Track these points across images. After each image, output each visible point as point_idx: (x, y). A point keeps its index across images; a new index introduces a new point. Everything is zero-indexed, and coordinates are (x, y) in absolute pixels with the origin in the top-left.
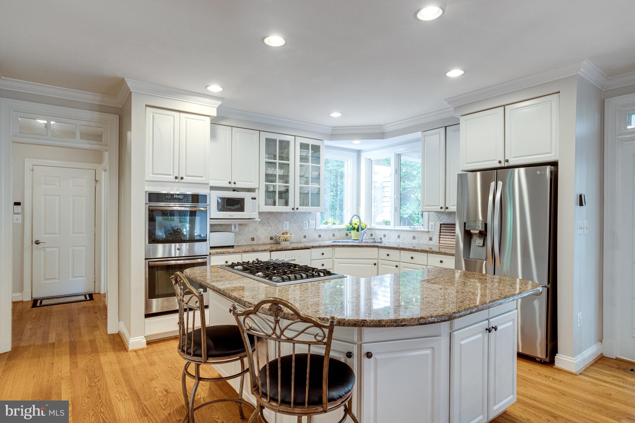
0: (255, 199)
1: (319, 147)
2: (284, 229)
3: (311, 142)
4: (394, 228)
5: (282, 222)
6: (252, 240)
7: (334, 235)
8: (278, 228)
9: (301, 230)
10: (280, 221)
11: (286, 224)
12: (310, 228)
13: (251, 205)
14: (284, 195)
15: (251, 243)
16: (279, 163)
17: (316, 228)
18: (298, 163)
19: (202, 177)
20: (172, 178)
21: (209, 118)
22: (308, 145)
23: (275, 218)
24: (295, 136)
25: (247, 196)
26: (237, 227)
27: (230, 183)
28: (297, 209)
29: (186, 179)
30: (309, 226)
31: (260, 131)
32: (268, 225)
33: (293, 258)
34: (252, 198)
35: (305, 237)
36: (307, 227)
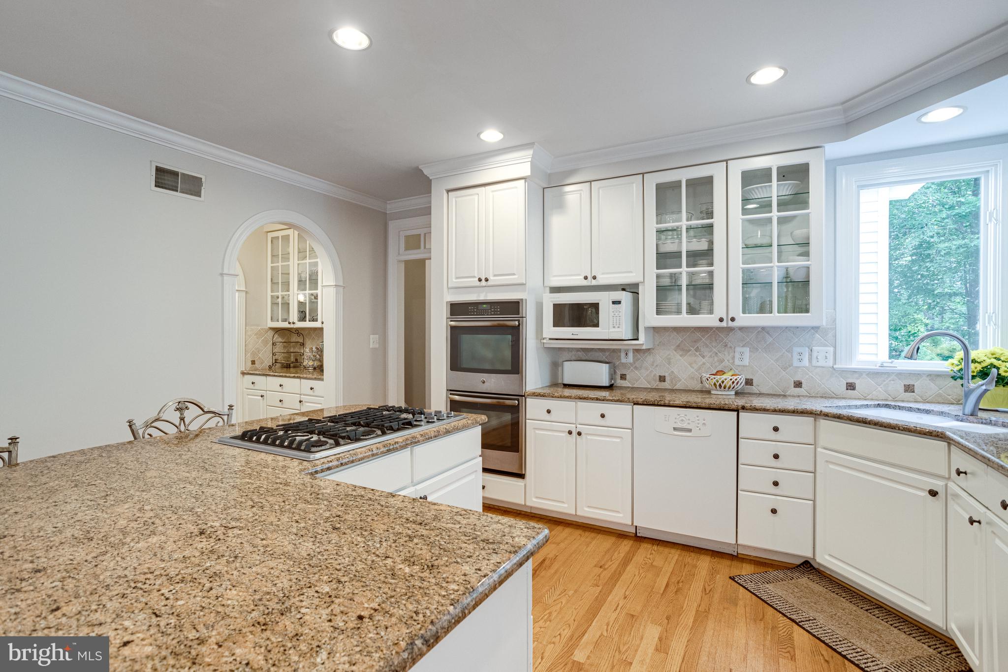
0: (619, 302)
1: (806, 166)
2: (737, 362)
3: (776, 162)
5: (731, 347)
6: (661, 381)
7: (909, 388)
8: (722, 361)
9: (785, 369)
10: (726, 346)
11: (742, 354)
12: (814, 363)
13: (612, 314)
14: (703, 291)
15: (657, 386)
16: (687, 228)
17: (835, 366)
18: (737, 218)
19: (515, 275)
20: (476, 282)
21: (524, 182)
22: (769, 171)
23: (714, 339)
24: (728, 161)
25: (604, 299)
26: (631, 354)
27: (586, 278)
28: (734, 320)
29: (493, 280)
30: (810, 359)
31: (644, 174)
32: (698, 354)
33: (685, 426)
34: (614, 303)
35: (798, 384)
36: (806, 362)
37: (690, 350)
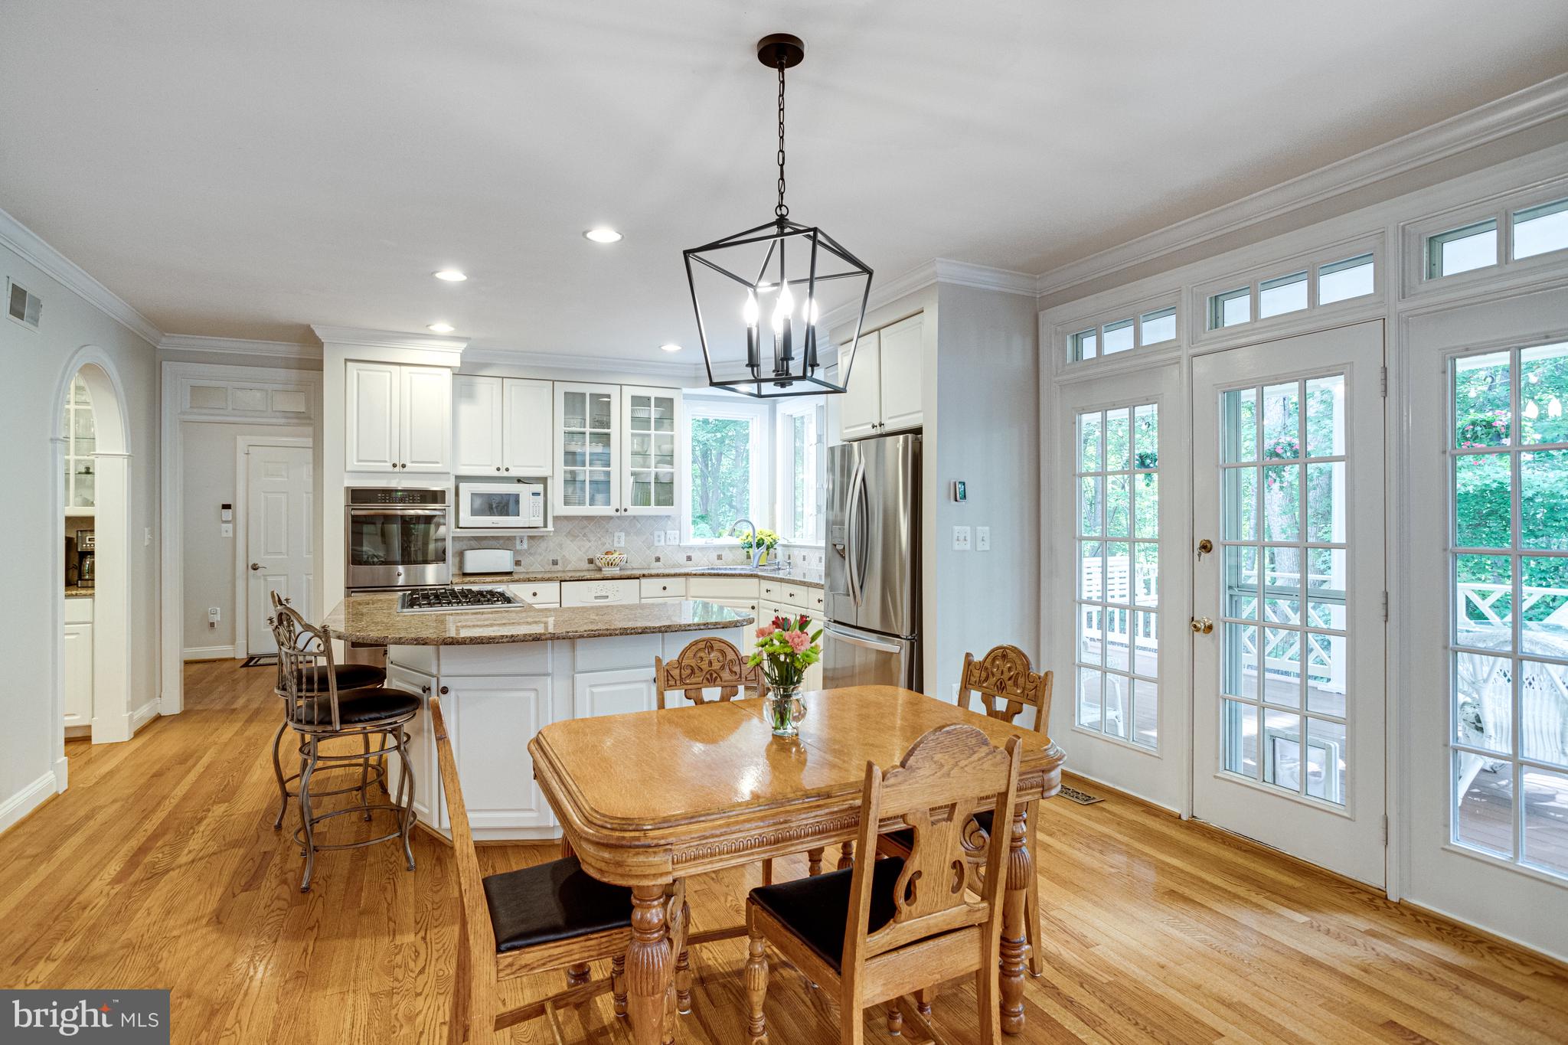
0: (539, 494)
1: (671, 400)
2: (616, 545)
3: (653, 393)
4: (817, 543)
5: (611, 532)
6: (553, 564)
7: (719, 557)
8: (600, 544)
9: (649, 548)
10: (607, 531)
11: (619, 537)
12: (668, 543)
13: (532, 505)
14: (602, 486)
15: (551, 568)
16: (590, 434)
17: (682, 544)
18: (628, 430)
19: (437, 463)
20: (388, 467)
21: (449, 370)
22: (649, 399)
23: (598, 526)
24: (621, 385)
25: (524, 491)
26: (525, 541)
27: (498, 469)
28: (626, 510)
29: (410, 467)
30: (665, 541)
31: (553, 381)
32: (586, 537)
33: (604, 594)
34: (533, 494)
35: (658, 559)
36: (662, 543)
37: (578, 536)
